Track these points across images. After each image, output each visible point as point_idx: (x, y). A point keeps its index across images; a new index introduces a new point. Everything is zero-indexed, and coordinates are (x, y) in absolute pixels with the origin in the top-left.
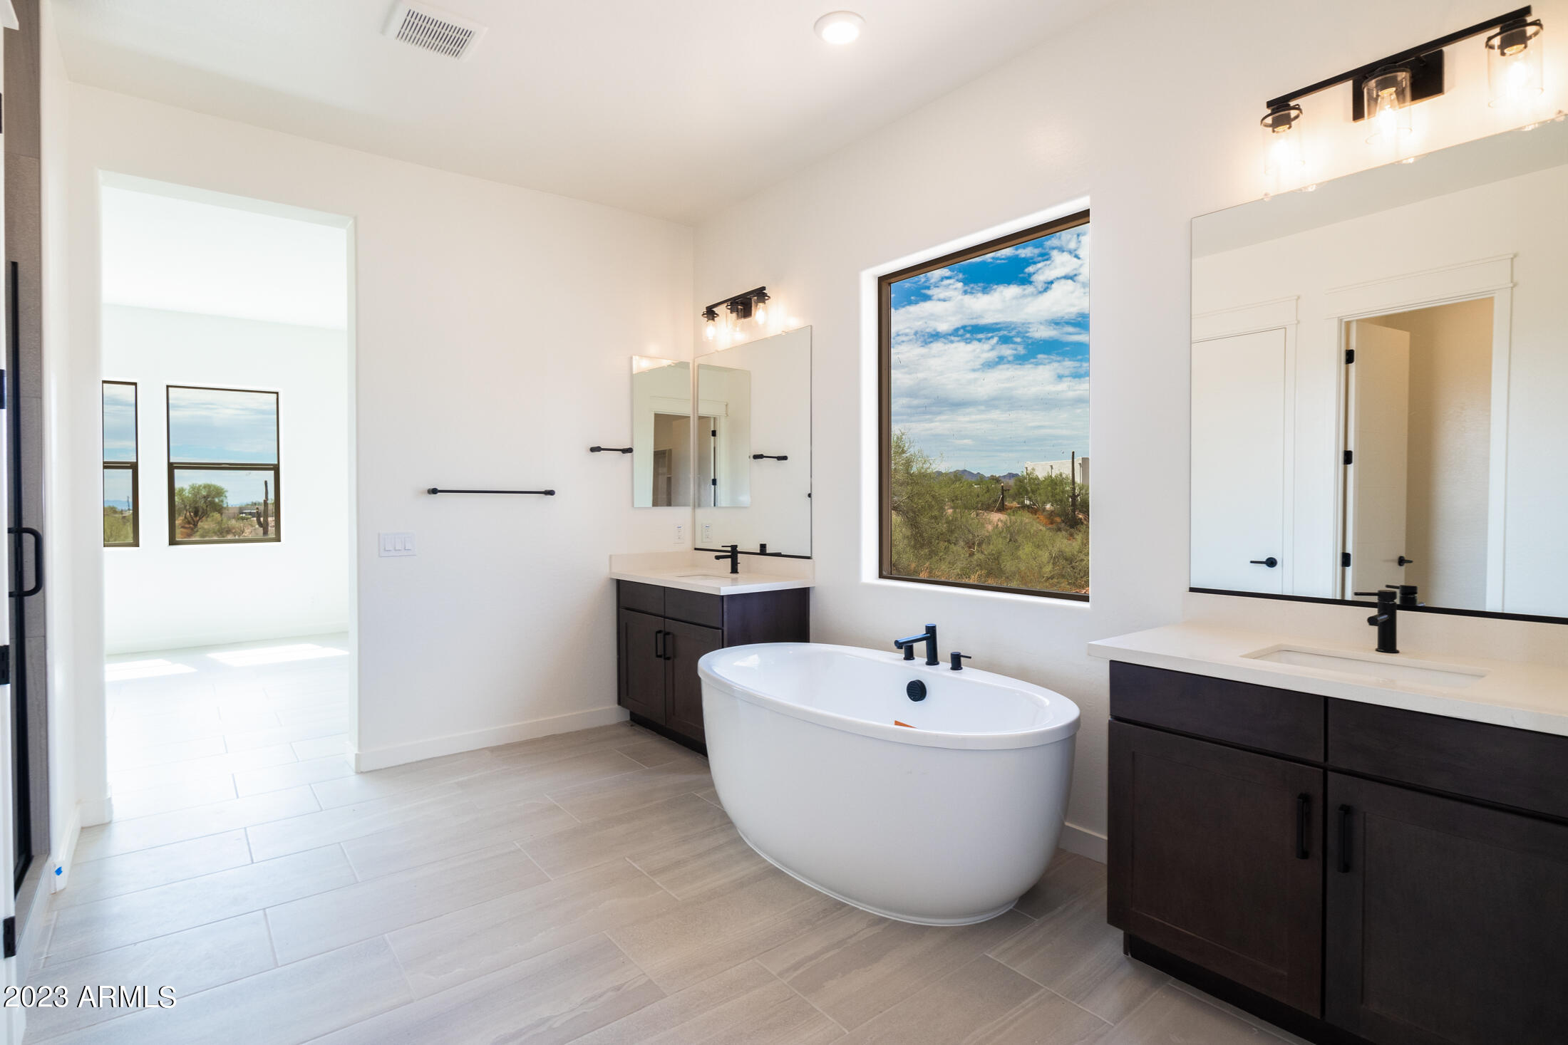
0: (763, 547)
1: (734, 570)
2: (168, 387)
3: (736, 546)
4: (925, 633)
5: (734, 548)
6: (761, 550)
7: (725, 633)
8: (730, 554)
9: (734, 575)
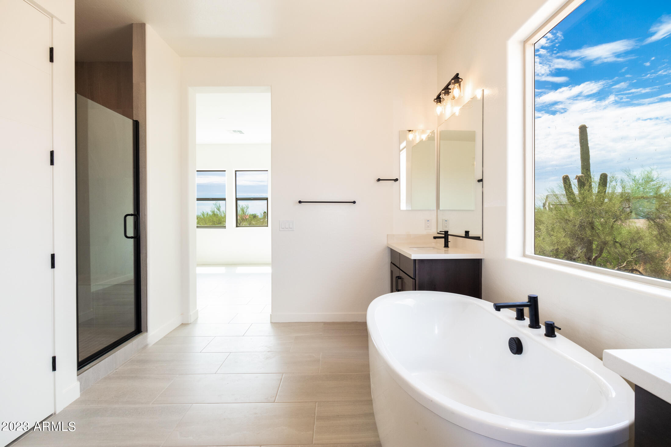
0: (467, 233)
1: (446, 245)
2: (236, 171)
3: (448, 232)
4: (527, 301)
5: (446, 233)
6: (466, 235)
7: (417, 282)
8: (443, 236)
9: (446, 249)
